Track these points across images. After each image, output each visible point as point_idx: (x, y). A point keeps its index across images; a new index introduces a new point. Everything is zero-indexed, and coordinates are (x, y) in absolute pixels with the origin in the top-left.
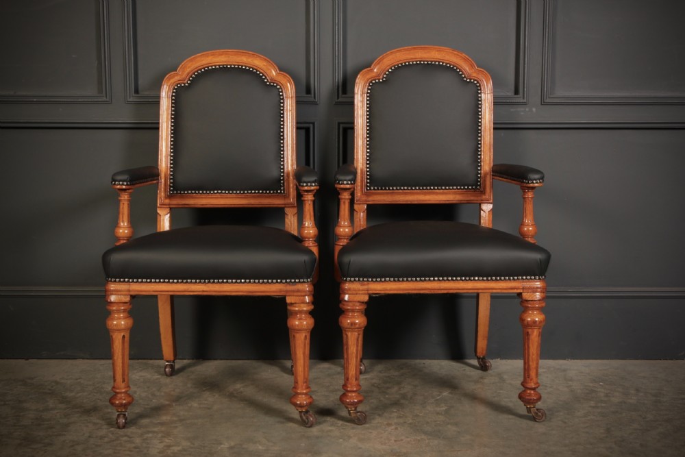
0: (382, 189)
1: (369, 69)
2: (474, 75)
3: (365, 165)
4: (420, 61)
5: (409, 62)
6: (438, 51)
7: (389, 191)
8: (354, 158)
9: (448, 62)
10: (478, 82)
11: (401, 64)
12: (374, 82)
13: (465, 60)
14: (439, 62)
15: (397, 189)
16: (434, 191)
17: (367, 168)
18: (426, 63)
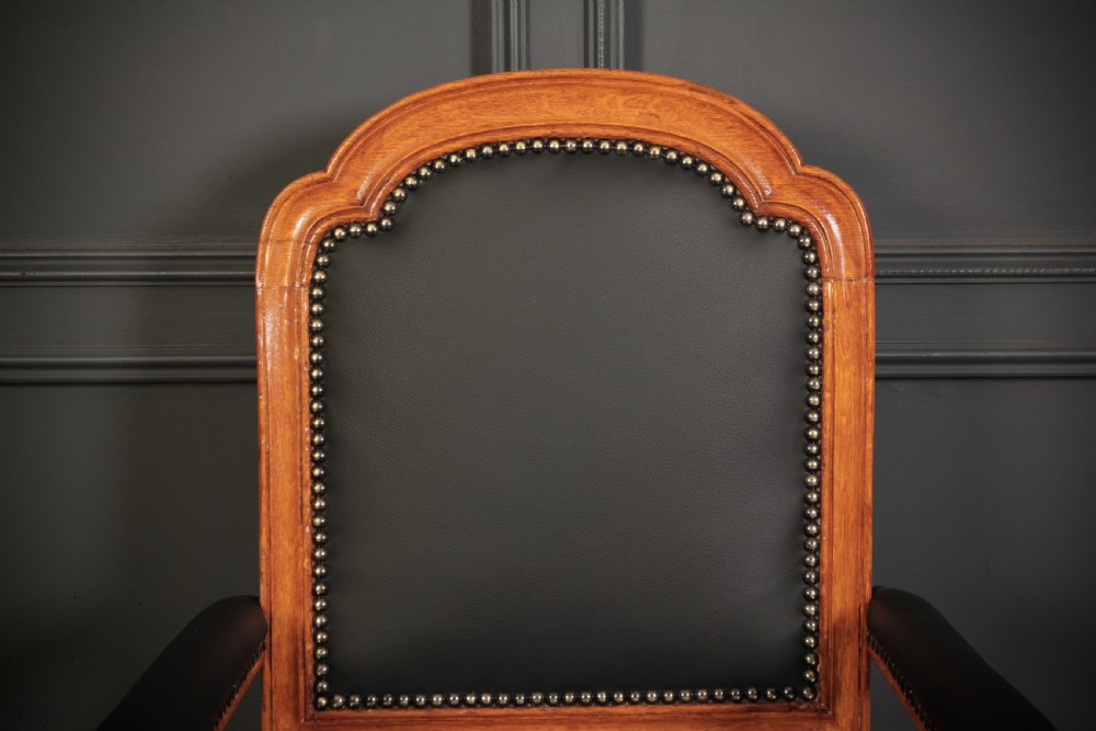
0: (380, 704)
1: (317, 176)
2: (791, 197)
3: (308, 602)
4: (546, 140)
5: (495, 146)
6: (624, 91)
7: (411, 713)
8: (258, 573)
9: (669, 141)
10: (805, 229)
11: (462, 153)
12: (339, 233)
13: (750, 129)
14: (631, 143)
15: (446, 703)
16: (610, 709)
17: (317, 613)
18: (571, 145)
